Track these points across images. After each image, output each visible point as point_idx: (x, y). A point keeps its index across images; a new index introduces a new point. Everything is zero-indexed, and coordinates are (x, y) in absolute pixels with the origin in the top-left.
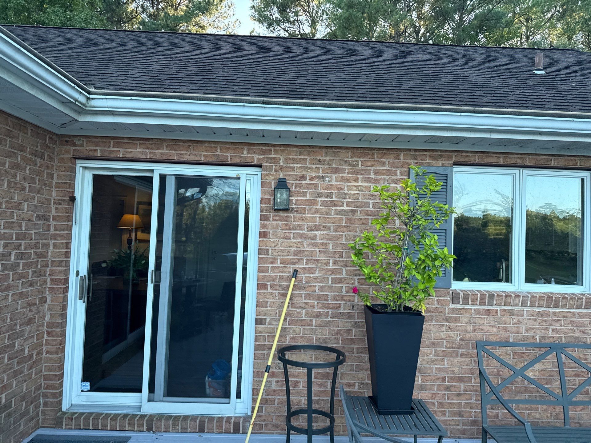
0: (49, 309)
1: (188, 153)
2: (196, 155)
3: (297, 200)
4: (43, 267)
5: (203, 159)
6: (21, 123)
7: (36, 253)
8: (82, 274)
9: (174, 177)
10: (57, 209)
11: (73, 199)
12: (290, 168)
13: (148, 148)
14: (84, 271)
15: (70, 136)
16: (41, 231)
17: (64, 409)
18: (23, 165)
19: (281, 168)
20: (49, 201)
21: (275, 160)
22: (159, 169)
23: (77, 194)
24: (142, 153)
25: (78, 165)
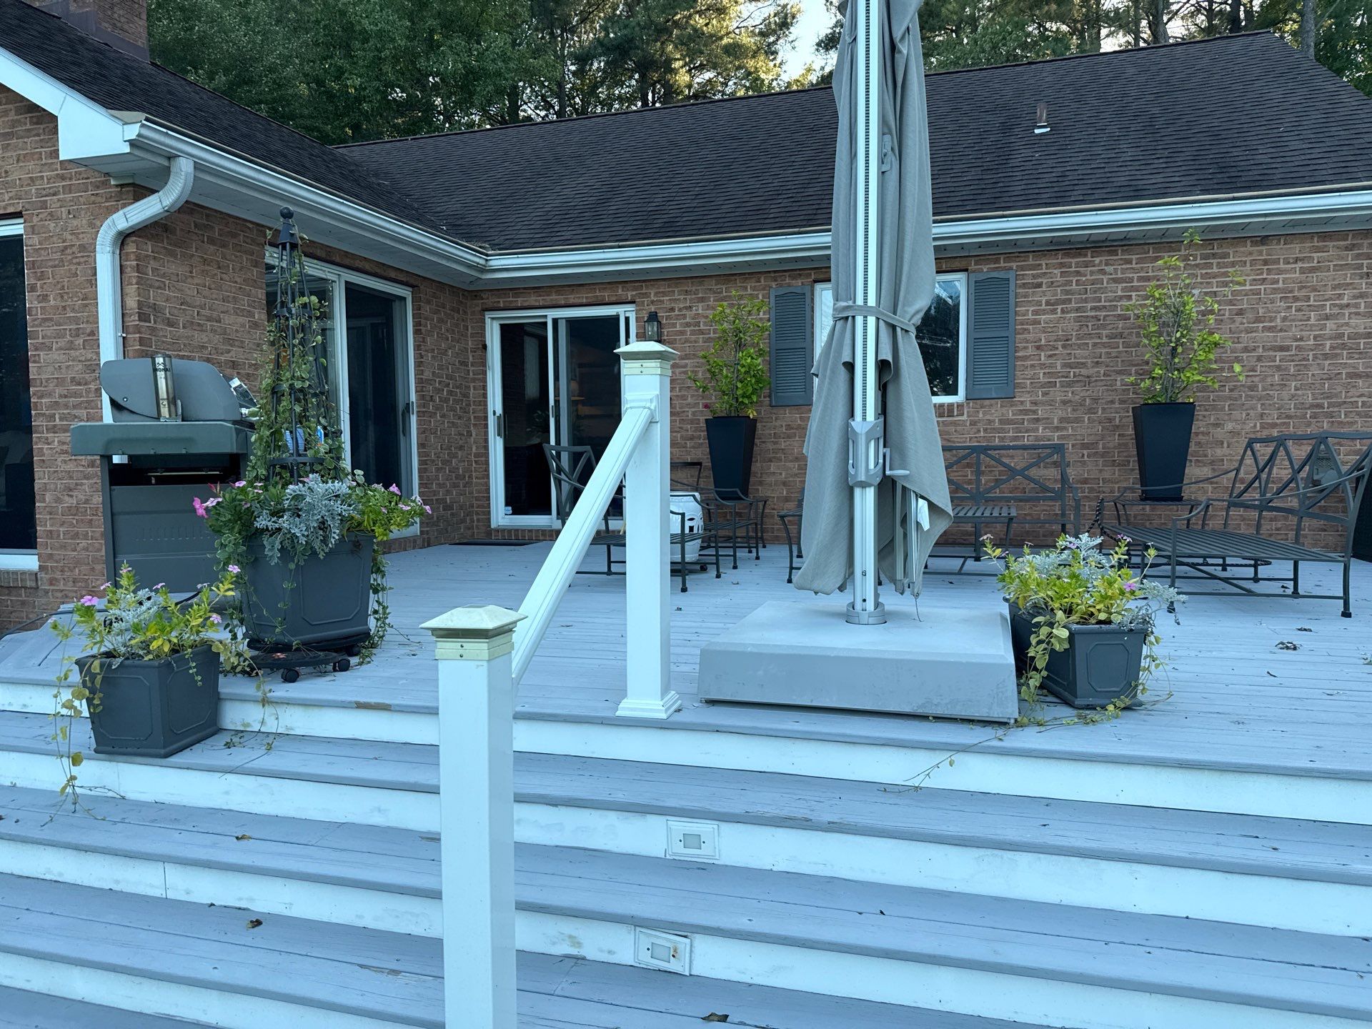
0: (474, 442)
1: (572, 296)
2: (579, 298)
3: (668, 332)
4: (466, 405)
5: (584, 300)
6: (441, 286)
7: (460, 392)
8: (498, 414)
9: (564, 320)
10: (473, 356)
11: (485, 347)
12: (660, 301)
13: (540, 296)
14: (499, 411)
15: (477, 291)
16: (462, 375)
17: (492, 527)
18: (445, 319)
19: (653, 302)
20: (466, 349)
21: (646, 295)
22: (552, 314)
23: (488, 343)
24: (536, 300)
25: (487, 317)
